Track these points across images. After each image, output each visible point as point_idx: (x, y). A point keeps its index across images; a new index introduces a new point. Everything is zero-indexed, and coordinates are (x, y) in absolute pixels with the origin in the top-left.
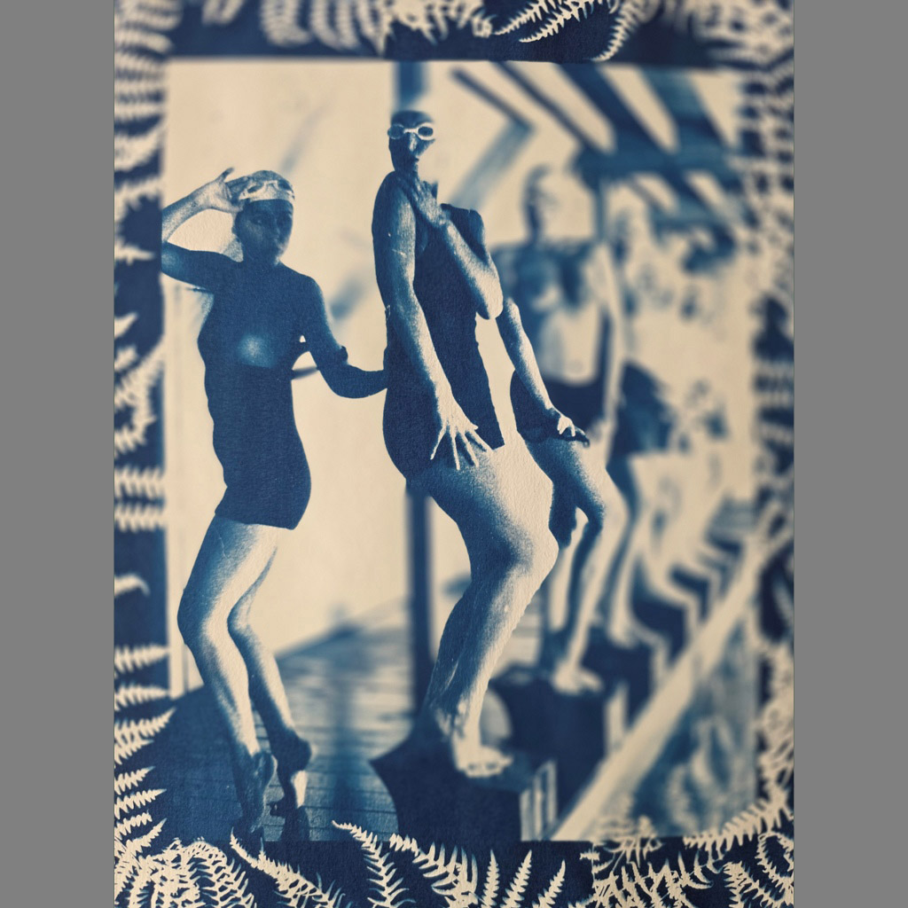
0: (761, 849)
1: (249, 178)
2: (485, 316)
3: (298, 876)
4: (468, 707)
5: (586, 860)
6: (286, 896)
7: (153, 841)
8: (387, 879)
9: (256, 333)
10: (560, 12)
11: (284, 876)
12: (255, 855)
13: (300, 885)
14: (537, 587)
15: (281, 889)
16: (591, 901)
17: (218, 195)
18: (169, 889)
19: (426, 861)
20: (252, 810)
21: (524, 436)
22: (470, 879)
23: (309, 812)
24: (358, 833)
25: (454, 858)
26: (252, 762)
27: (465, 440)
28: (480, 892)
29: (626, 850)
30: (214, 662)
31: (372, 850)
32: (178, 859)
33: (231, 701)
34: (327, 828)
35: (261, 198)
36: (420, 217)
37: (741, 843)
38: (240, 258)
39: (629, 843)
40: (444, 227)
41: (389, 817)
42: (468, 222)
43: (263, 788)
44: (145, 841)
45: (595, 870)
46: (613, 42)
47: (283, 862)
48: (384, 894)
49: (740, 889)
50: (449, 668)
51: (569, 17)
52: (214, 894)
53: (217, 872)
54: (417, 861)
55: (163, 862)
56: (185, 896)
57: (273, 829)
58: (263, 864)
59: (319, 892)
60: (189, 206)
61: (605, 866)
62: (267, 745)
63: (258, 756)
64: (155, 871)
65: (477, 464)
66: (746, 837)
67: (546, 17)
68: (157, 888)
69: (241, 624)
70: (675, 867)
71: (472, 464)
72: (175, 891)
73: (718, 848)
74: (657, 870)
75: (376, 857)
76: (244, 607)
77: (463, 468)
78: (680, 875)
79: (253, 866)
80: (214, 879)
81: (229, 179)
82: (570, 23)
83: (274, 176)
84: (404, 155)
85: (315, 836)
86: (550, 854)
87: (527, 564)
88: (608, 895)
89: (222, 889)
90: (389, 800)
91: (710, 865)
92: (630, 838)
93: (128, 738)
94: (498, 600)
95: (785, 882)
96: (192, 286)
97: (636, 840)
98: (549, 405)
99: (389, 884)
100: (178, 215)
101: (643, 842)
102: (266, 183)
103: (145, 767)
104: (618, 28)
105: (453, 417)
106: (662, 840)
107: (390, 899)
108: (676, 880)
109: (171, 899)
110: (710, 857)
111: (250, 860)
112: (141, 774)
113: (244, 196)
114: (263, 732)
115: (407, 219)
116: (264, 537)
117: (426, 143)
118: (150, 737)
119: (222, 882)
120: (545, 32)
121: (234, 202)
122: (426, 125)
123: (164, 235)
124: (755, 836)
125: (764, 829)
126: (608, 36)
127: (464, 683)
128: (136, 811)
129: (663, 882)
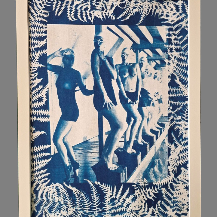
0: (169, 185)
1: (65, 50)
2: (114, 79)
3: (77, 190)
4: (110, 156)
5: (133, 186)
6: (75, 193)
7: (48, 183)
8: (94, 190)
9: (67, 82)
10: (129, 14)
11: (74, 190)
12: (69, 186)
13: (77, 191)
14: (124, 133)
15: (73, 192)
16: (134, 194)
17: (59, 53)
18: (51, 193)
19: (102, 187)
20: (68, 177)
21: (121, 103)
22: (111, 190)
23: (79, 177)
24: (89, 181)
25: (107, 186)
26: (68, 167)
27: (110, 104)
28: (113, 192)
29: (141, 185)
30: (60, 148)
31: (91, 184)
32: (53, 187)
33: (64, 156)
34: (82, 180)
35: (68, 54)
36: (100, 58)
37: (165, 184)
38: (64, 67)
39: (142, 183)
40: (105, 60)
41: (95, 178)
42: (110, 59)
43: (70, 172)
44: (47, 183)
45: (135, 188)
46: (140, 20)
47: (74, 187)
48: (94, 193)
49: (165, 193)
50: (106, 149)
51: (131, 15)
52: (61, 193)
53: (61, 189)
54: (100, 187)
55: (50, 187)
56: (54, 194)
57: (72, 180)
58: (70, 187)
59: (81, 193)
60: (53, 56)
61: (137, 188)
62: (71, 164)
63: (69, 166)
64: (48, 189)
65: (112, 109)
66: (166, 183)
67: (127, 15)
68: (49, 193)
69: (65, 140)
70: (151, 188)
71: (111, 109)
72: (52, 193)
73: (160, 185)
74: (148, 189)
75: (92, 186)
76: (66, 137)
77: (109, 109)
78: (152, 190)
79: (68, 188)
80: (60, 190)
81: (61, 50)
82: (131, 16)
83: (70, 50)
84: (97, 45)
85: (80, 182)
86: (127, 185)
87: (122, 128)
88: (138, 193)
89: (62, 192)
90: (95, 174)
91: (158, 188)
92: (142, 182)
93: (43, 163)
94: (116, 135)
95: (174, 192)
96: (54, 73)
97: (143, 183)
98: (126, 97)
99: (95, 191)
100: (51, 58)
101: (145, 183)
102: (69, 51)
103: (46, 169)
104: (141, 17)
105: (107, 99)
106: (149, 183)
107: (95, 194)
108: (152, 191)
109: (52, 195)
110: (158, 187)
111: (67, 186)
112: (46, 170)
113: (64, 54)
114: (70, 161)
115: (98, 59)
116: (70, 123)
117: (101, 43)
118: (47, 163)
119: (62, 191)
120: (126, 19)
121: (62, 55)
122: (101, 39)
123: (48, 62)
124: (168, 183)
125: (169, 181)
126: (140, 19)
127: (109, 152)
128: (45, 177)
129: (149, 191)
